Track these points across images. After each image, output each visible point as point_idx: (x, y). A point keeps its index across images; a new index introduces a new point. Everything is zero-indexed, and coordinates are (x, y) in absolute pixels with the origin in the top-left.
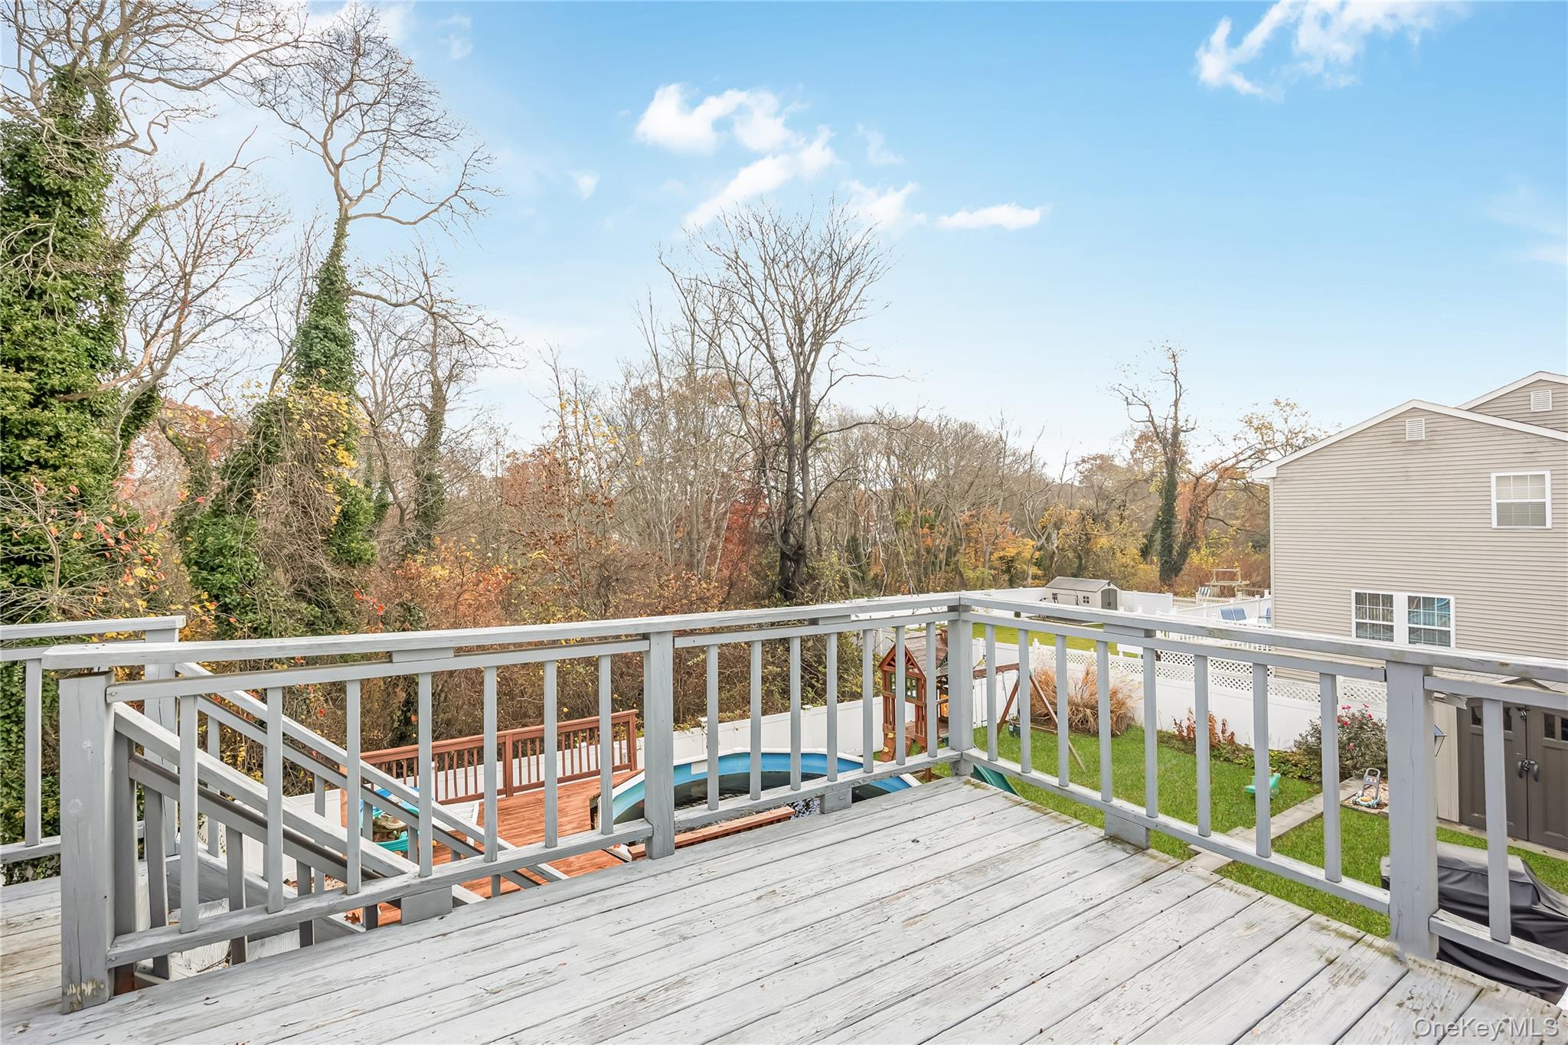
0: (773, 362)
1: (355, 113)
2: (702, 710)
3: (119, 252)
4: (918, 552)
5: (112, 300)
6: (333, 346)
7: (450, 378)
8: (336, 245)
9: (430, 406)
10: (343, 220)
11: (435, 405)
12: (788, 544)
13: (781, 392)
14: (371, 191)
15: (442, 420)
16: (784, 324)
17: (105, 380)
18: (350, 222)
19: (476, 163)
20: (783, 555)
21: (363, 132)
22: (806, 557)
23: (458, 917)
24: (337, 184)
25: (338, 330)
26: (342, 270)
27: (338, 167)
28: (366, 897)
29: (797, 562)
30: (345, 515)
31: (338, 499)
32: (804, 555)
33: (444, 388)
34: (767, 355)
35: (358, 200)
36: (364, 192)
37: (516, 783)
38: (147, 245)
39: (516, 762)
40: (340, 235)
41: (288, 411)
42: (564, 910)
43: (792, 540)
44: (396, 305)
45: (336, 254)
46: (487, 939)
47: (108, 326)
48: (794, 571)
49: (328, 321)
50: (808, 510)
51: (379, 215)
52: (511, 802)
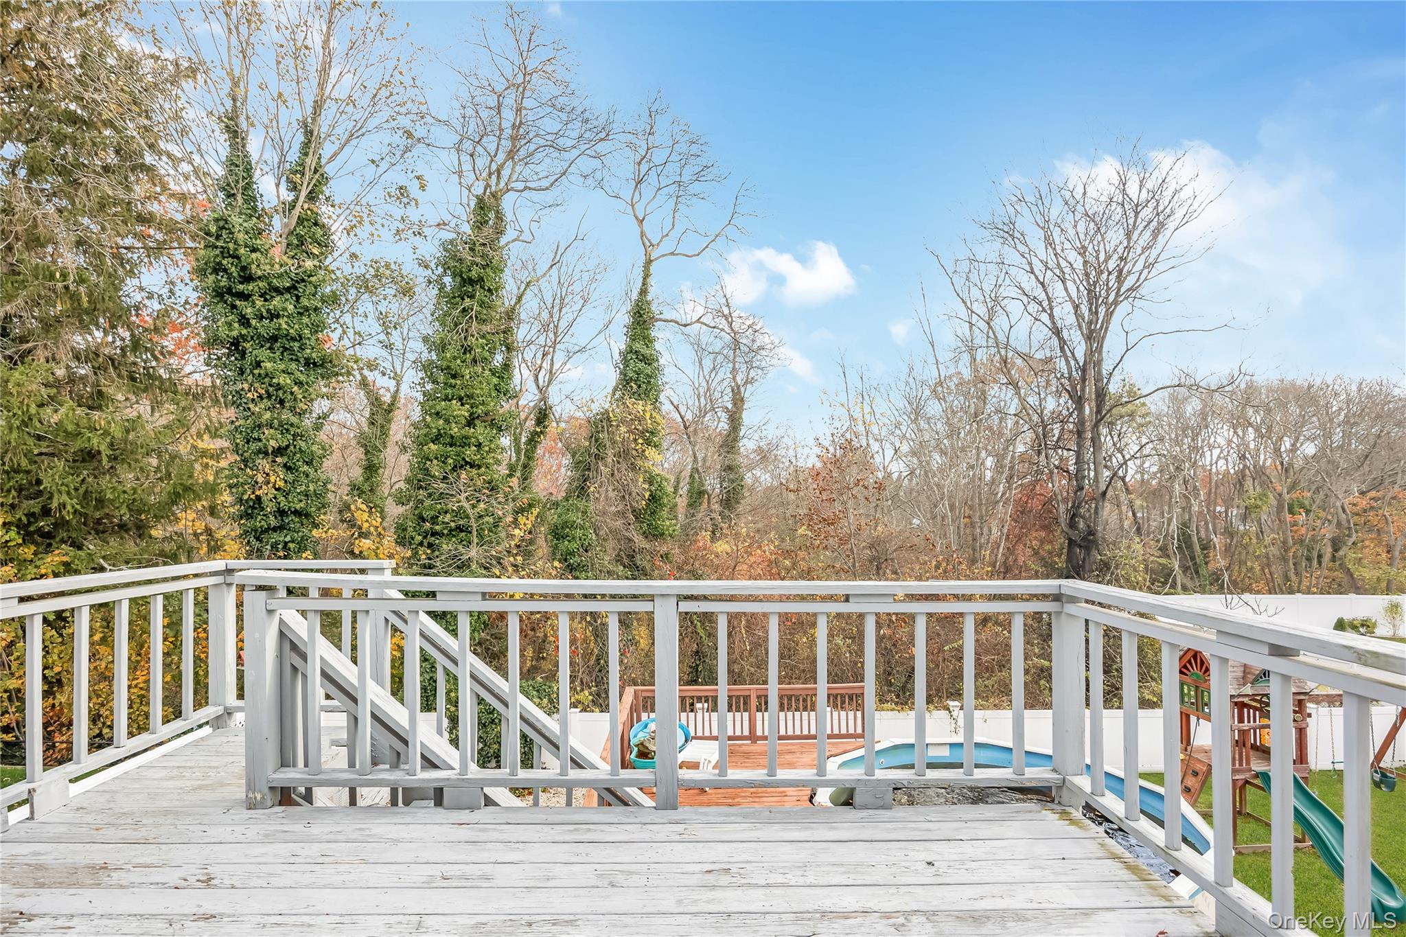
0: (1057, 332)
1: (653, 173)
2: (957, 694)
3: (510, 315)
4: (1285, 542)
5: (508, 349)
6: (641, 365)
7: (746, 383)
8: (644, 284)
9: (730, 406)
10: (649, 262)
11: (735, 404)
12: (1077, 529)
13: (1068, 362)
14: (667, 235)
15: (740, 418)
16: (1066, 289)
17: (506, 406)
18: (653, 263)
19: (745, 193)
20: (1071, 542)
21: (659, 189)
22: (1097, 545)
23: (484, 814)
24: (642, 234)
25: (647, 352)
26: (649, 303)
27: (642, 221)
28: (419, 780)
29: (1088, 549)
30: (653, 498)
31: (646, 486)
32: (1095, 543)
33: (742, 389)
34: (1049, 324)
35: (658, 244)
36: (663, 237)
37: (759, 733)
38: (530, 306)
39: (759, 715)
40: (647, 275)
41: (609, 419)
42: (552, 832)
43: (1082, 525)
44: (685, 326)
45: (644, 292)
46: (483, 836)
47: (506, 366)
48: (1084, 559)
49: (638, 346)
50: (1100, 491)
51: (672, 254)
52: (754, 748)
